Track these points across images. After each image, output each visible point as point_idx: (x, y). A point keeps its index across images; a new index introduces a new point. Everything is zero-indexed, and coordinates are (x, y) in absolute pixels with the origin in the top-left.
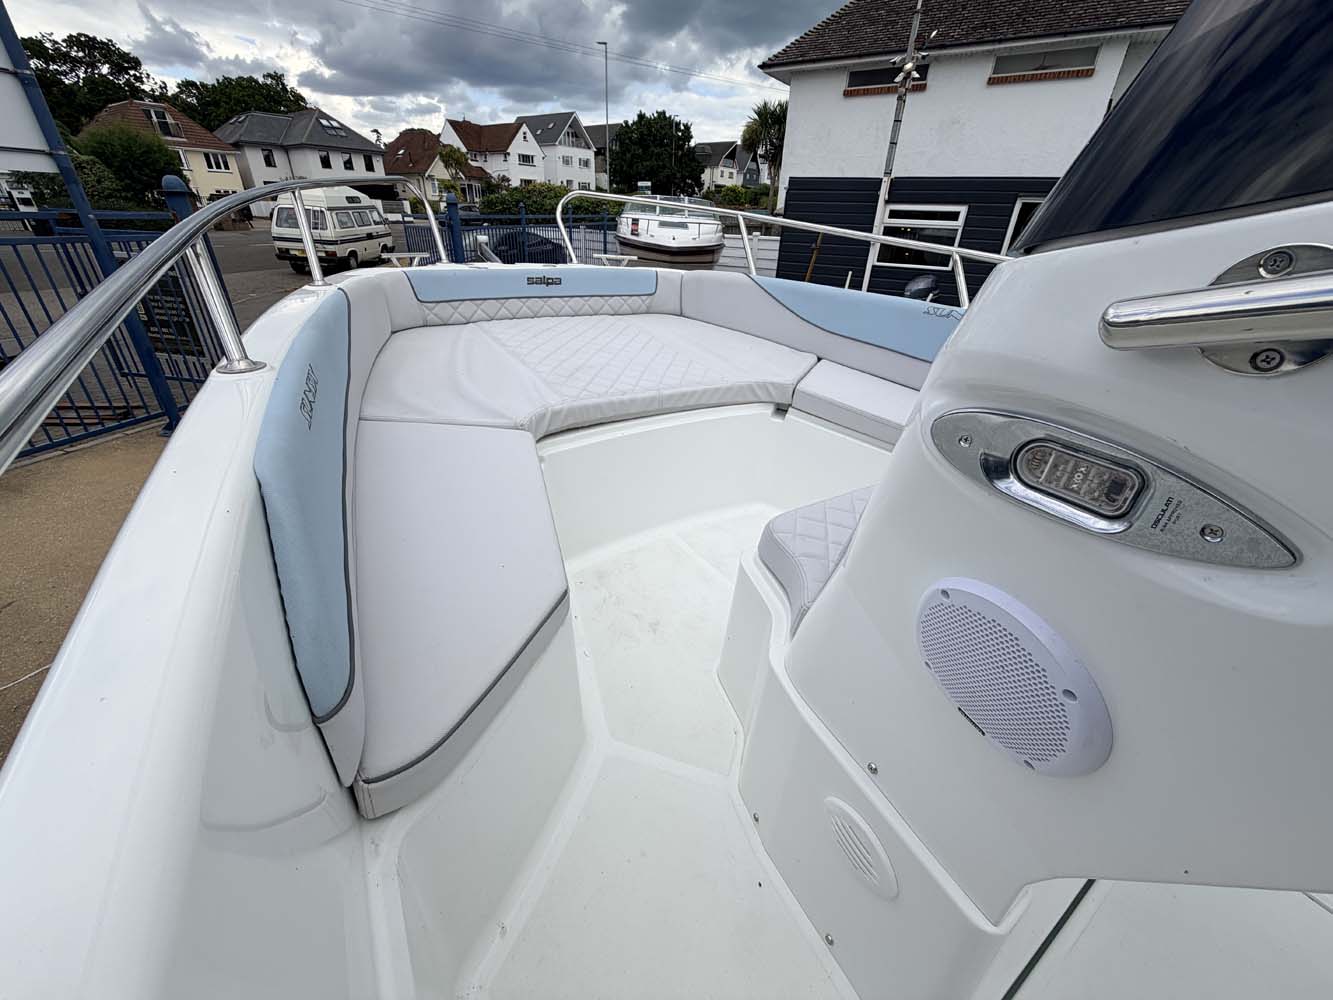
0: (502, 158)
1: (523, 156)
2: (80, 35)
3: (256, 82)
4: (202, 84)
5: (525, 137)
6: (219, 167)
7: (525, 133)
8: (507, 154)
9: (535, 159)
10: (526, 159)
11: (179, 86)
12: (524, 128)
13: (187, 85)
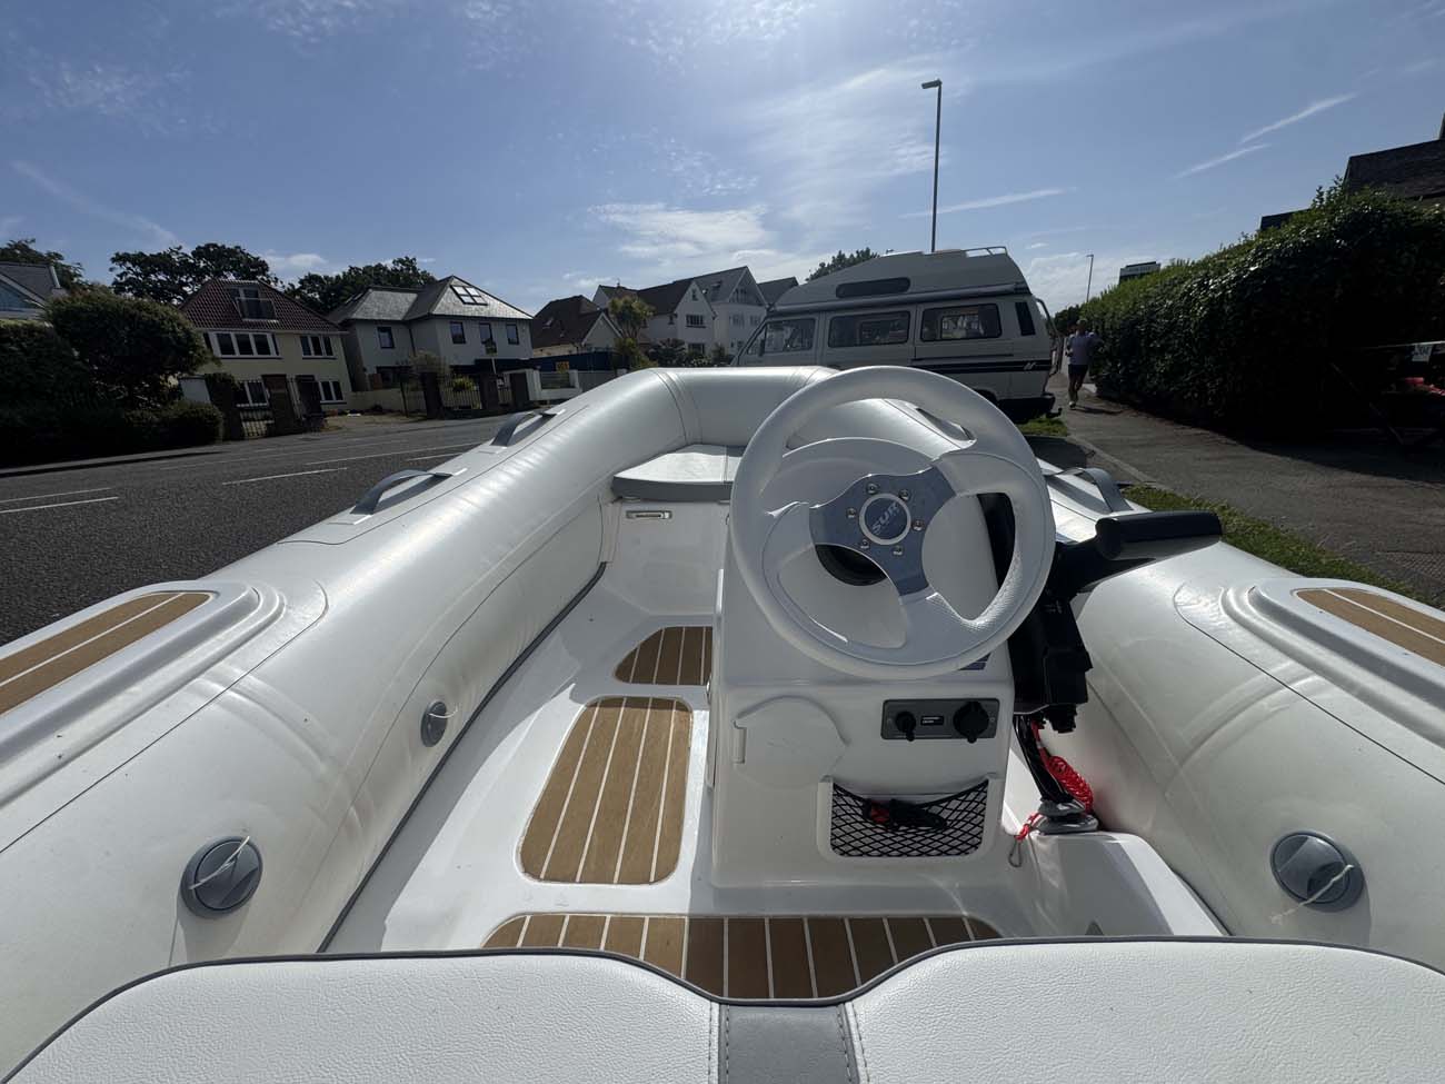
0: (668, 319)
1: (691, 317)
2: (208, 246)
3: (385, 268)
4: (326, 278)
5: (694, 296)
6: (318, 352)
7: (694, 291)
8: (673, 316)
9: (705, 321)
10: (695, 321)
11: (301, 282)
12: (694, 286)
13: (311, 280)
